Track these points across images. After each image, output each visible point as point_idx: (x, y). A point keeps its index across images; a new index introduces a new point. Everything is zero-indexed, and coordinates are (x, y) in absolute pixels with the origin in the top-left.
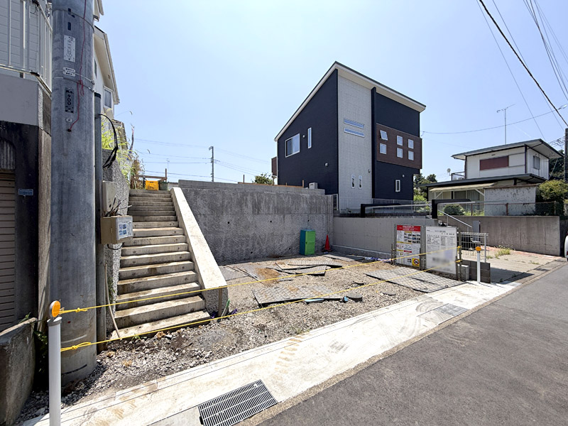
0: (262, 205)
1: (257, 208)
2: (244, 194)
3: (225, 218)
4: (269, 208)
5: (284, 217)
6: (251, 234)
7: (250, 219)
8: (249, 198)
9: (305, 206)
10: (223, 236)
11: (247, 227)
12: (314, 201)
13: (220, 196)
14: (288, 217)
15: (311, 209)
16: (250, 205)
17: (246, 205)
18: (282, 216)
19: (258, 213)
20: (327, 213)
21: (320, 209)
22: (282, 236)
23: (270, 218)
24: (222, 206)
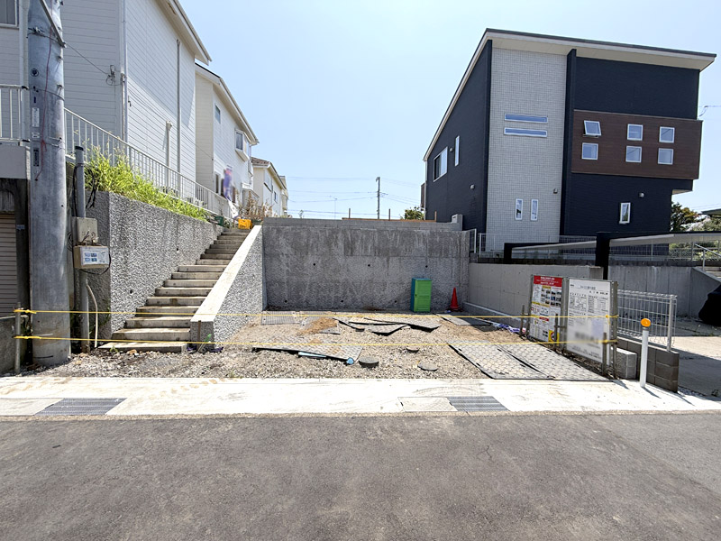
0: (358, 244)
1: (350, 249)
2: (334, 232)
3: (311, 260)
4: (366, 249)
5: (388, 261)
6: (342, 279)
7: (341, 260)
8: (340, 235)
9: (421, 245)
10: (307, 279)
11: (336, 271)
12: (438, 239)
13: (304, 234)
14: (394, 261)
15: (431, 250)
16: (341, 244)
17: (336, 245)
18: (385, 259)
19: (352, 255)
20: (459, 257)
21: (446, 250)
22: (385, 284)
23: (368, 260)
24: (307, 246)
